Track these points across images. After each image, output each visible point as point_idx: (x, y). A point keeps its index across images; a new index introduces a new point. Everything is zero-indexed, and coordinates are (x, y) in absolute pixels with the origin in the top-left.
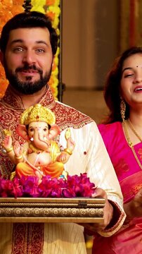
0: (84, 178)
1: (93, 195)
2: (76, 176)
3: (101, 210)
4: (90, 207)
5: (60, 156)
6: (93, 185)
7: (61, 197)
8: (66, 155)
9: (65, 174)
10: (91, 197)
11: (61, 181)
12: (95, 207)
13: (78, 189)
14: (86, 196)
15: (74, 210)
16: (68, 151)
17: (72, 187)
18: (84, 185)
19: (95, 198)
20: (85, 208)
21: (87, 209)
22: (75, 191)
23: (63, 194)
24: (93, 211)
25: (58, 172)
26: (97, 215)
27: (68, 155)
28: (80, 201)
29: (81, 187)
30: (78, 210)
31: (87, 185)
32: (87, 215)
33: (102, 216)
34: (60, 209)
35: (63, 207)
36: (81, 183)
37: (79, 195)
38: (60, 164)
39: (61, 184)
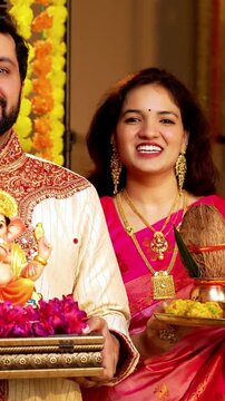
0: (69, 303)
2: (56, 299)
3: (98, 354)
4: (79, 351)
5: (27, 269)
6: (84, 314)
7: (29, 337)
8: (36, 266)
9: (36, 297)
10: (81, 334)
11: (29, 310)
12: (87, 351)
13: (57, 321)
14: (73, 332)
15: (54, 357)
16: (40, 259)
17: (47, 319)
18: (68, 314)
19: (89, 335)
20: (71, 353)
21: (75, 354)
22: (53, 324)
23: (34, 330)
24: (84, 356)
25: (24, 294)
26: (90, 364)
27: (40, 266)
28: (61, 341)
29: (62, 318)
30: (59, 355)
31: (73, 314)
32: (75, 365)
33: (99, 364)
34: (29, 356)
35: (33, 352)
36: (63, 311)
37: (60, 331)
38: (27, 282)
39: (29, 314)
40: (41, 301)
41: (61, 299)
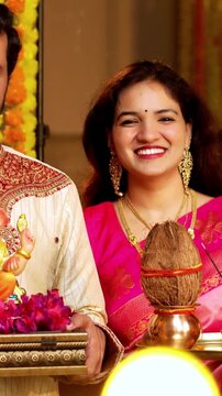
0: (53, 297)
1: (69, 327)
2: (40, 294)
3: (82, 352)
4: (62, 348)
5: (8, 262)
6: (68, 309)
7: (12, 333)
8: (18, 259)
9: (18, 292)
10: (65, 331)
11: (10, 305)
12: (71, 348)
13: (40, 316)
14: (56, 329)
15: (36, 355)
16: (23, 252)
17: (30, 315)
18: (51, 310)
19: (73, 331)
20: (53, 350)
21: (58, 352)
22: (35, 321)
23: (15, 327)
24: (67, 354)
25: (5, 290)
26: (74, 362)
27: (22, 260)
28: (43, 338)
29: (45, 314)
30: (41, 353)
31: (56, 310)
32: (58, 362)
33: (83, 362)
34: (10, 354)
35: (14, 350)
36: (46, 307)
37: (43, 327)
38: (9, 276)
39: (11, 310)
40: (24, 297)
41: (45, 294)
